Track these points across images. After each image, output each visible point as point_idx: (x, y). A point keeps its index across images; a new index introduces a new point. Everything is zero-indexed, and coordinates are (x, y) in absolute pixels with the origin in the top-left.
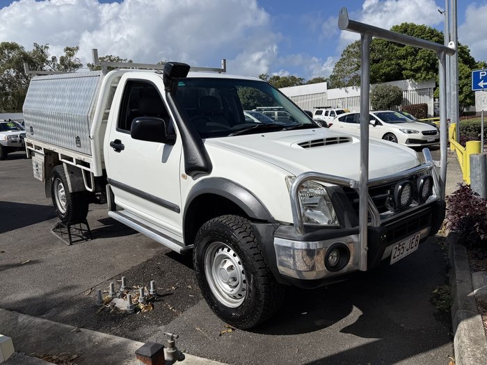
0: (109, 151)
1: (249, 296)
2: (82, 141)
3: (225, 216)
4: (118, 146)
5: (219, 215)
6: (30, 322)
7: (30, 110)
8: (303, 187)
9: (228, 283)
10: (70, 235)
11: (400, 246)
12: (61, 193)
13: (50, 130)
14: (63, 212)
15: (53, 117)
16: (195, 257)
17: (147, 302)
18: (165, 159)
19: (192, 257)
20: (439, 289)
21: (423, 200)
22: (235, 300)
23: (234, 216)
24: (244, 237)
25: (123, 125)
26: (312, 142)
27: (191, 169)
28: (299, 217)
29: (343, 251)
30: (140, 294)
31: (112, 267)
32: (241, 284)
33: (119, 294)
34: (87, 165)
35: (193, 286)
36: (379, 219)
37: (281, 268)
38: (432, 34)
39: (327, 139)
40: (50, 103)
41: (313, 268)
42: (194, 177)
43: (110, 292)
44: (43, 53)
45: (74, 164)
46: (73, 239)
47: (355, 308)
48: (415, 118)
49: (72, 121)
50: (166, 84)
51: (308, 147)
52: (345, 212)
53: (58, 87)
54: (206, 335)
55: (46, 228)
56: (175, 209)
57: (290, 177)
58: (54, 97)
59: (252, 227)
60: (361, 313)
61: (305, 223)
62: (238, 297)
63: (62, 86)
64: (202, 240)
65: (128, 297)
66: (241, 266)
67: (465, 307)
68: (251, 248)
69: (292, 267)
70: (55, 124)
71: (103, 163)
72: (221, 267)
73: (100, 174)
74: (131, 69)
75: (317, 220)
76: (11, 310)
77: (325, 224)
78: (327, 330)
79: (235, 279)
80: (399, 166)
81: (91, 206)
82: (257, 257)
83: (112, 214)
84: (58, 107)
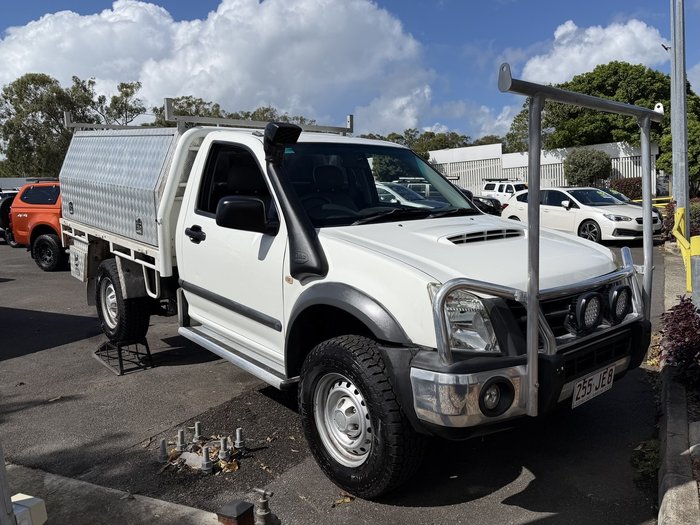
0: (183, 241)
1: (375, 451)
2: (144, 226)
3: (345, 337)
4: (196, 234)
5: (336, 336)
6: (61, 485)
7: (70, 178)
8: (452, 298)
9: (346, 432)
10: (121, 361)
11: (585, 382)
12: (111, 299)
13: (98, 209)
14: (112, 326)
15: (104, 190)
16: (301, 395)
17: (231, 458)
18: (262, 255)
19: (297, 394)
20: (645, 445)
21: (617, 320)
22: (356, 457)
23: (358, 337)
24: (370, 367)
25: (204, 206)
26: (468, 235)
27: (299, 270)
28: (444, 340)
29: (505, 389)
30: (221, 447)
31: (181, 407)
32: (365, 435)
33: (190, 447)
34: (151, 260)
35: (297, 437)
36: (554, 345)
37: (419, 411)
38: (654, 78)
39: (489, 232)
40: (100, 170)
41: (464, 411)
42: (303, 281)
43: (179, 443)
44: (85, 90)
45: (131, 258)
46: (125, 367)
47: (525, 471)
48: (627, 199)
49: (131, 197)
50: (268, 152)
51: (462, 242)
52: (509, 335)
53: (112, 148)
54: (314, 506)
55: (87, 350)
56: (274, 325)
57: (434, 285)
58: (106, 161)
59: (380, 352)
60: (532, 477)
61: (453, 349)
62: (360, 452)
63: (119, 147)
64: (310, 371)
65: (204, 451)
66: (365, 408)
67: (676, 470)
68: (380, 382)
69: (435, 409)
70: (106, 201)
71: (174, 257)
72: (336, 408)
73: (170, 274)
74: (218, 127)
75: (469, 344)
76: (34, 468)
77: (482, 349)
78: (484, 501)
79: (356, 427)
80: (586, 271)
81: (154, 319)
82: (386, 396)
83: (183, 331)
84: (111, 177)
